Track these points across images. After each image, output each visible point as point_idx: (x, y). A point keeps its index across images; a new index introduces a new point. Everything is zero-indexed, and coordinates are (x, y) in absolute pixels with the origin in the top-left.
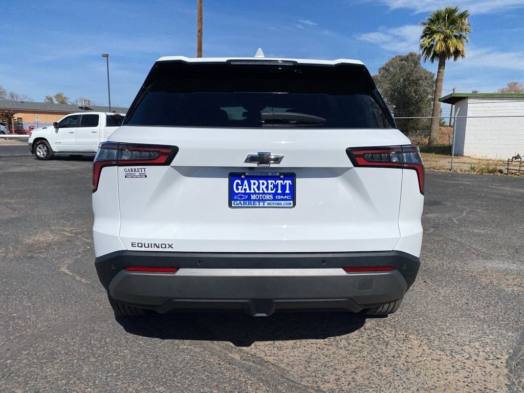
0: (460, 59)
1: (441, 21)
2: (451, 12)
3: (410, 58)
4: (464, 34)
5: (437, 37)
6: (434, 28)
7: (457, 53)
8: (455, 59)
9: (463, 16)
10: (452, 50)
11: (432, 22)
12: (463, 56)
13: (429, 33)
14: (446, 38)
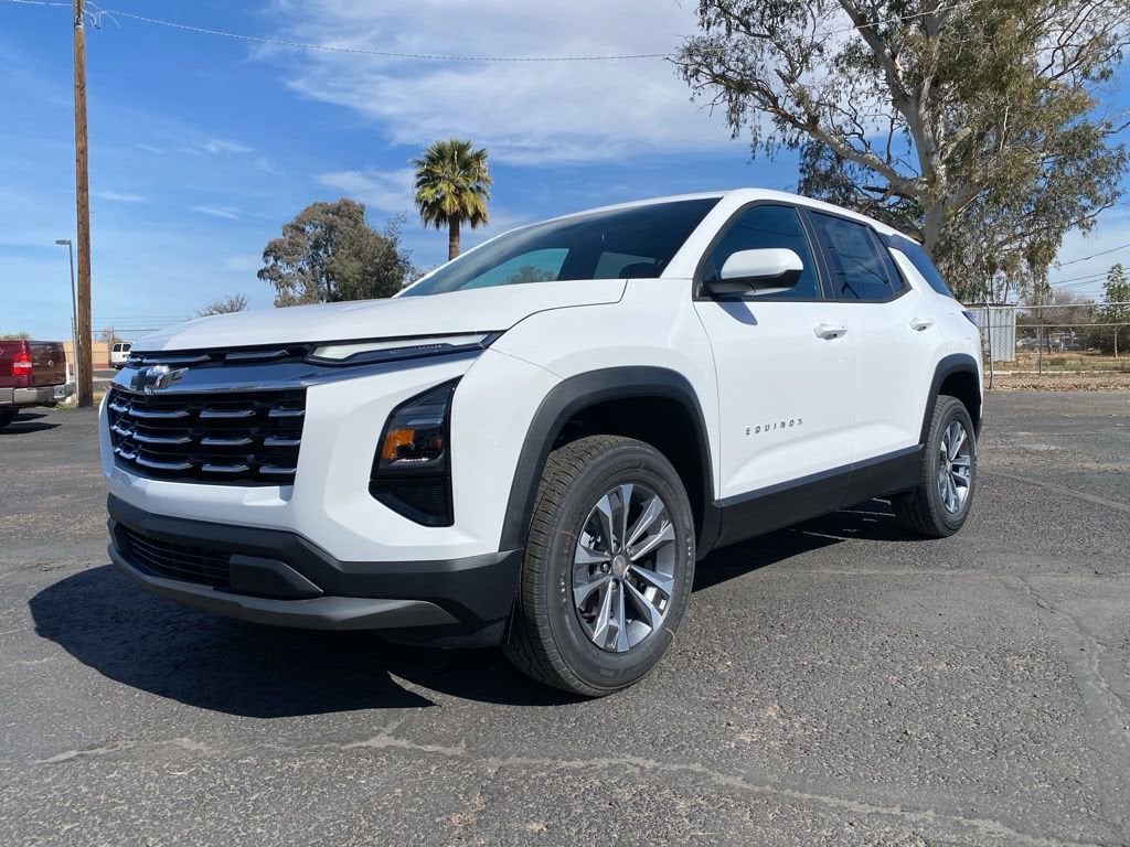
0: (480, 225)
1: (447, 161)
2: (462, 148)
3: (343, 208)
4: (482, 185)
5: (444, 187)
6: (438, 171)
7: (477, 217)
8: (473, 225)
9: (479, 156)
10: (470, 211)
11: (433, 160)
12: (484, 221)
13: (428, 179)
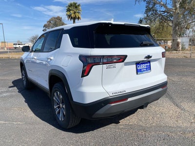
1: (72, 6)
2: (75, 4)
3: (58, 18)
4: (80, 11)
6: (70, 8)
10: (77, 17)
11: (69, 6)
12: (80, 19)
14: (75, 13)
